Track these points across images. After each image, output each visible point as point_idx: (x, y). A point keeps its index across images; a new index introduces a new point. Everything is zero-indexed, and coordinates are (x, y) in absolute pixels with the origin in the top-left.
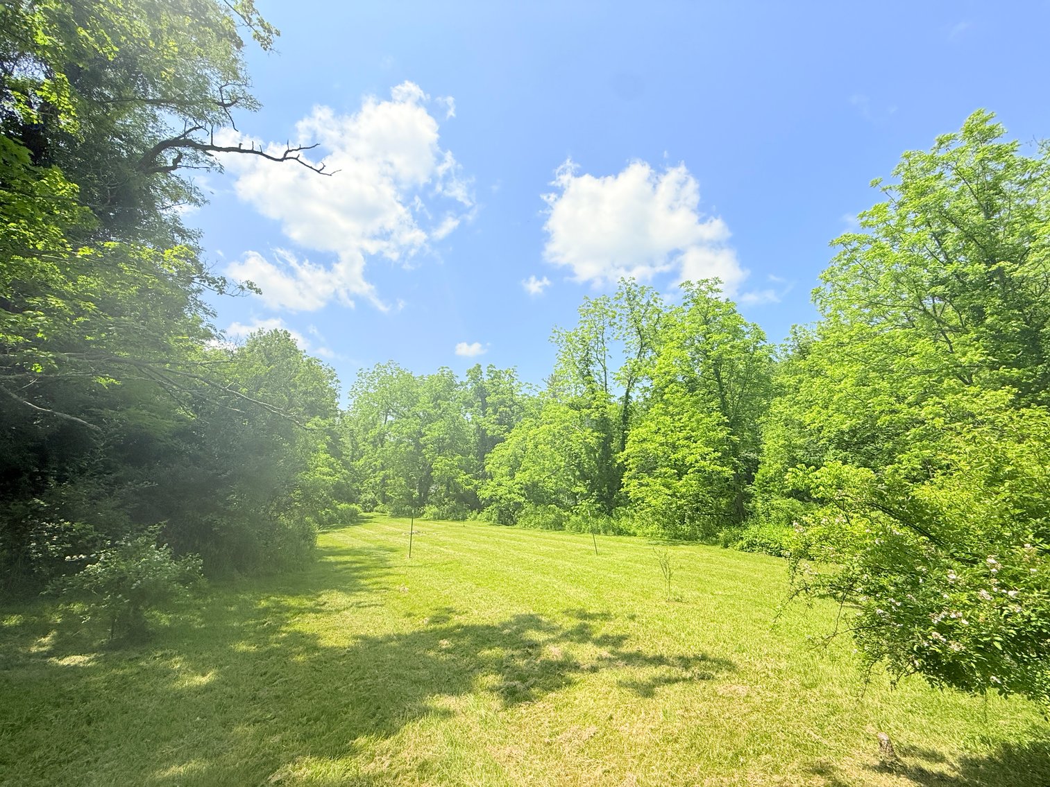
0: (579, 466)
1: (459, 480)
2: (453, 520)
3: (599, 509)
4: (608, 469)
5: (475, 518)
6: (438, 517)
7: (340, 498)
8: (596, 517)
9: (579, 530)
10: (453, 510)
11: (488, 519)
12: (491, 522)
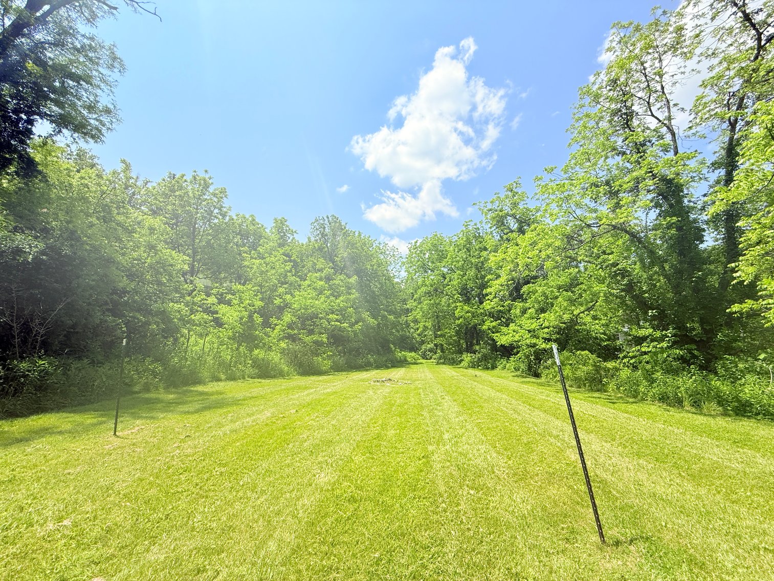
0: (629, 288)
1: (485, 327)
2: (484, 369)
3: (682, 359)
4: (696, 290)
5: (504, 368)
6: (473, 365)
7: (403, 347)
8: (675, 372)
9: (635, 395)
10: (485, 358)
11: (517, 369)
12: (518, 373)
